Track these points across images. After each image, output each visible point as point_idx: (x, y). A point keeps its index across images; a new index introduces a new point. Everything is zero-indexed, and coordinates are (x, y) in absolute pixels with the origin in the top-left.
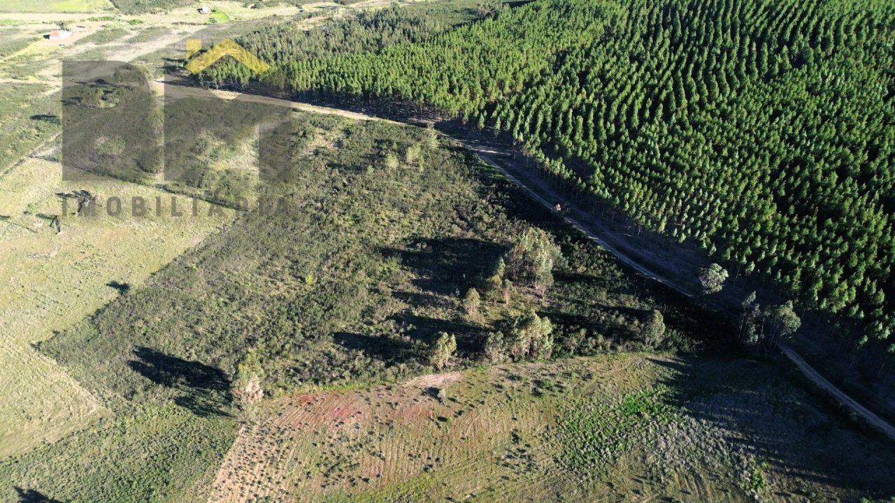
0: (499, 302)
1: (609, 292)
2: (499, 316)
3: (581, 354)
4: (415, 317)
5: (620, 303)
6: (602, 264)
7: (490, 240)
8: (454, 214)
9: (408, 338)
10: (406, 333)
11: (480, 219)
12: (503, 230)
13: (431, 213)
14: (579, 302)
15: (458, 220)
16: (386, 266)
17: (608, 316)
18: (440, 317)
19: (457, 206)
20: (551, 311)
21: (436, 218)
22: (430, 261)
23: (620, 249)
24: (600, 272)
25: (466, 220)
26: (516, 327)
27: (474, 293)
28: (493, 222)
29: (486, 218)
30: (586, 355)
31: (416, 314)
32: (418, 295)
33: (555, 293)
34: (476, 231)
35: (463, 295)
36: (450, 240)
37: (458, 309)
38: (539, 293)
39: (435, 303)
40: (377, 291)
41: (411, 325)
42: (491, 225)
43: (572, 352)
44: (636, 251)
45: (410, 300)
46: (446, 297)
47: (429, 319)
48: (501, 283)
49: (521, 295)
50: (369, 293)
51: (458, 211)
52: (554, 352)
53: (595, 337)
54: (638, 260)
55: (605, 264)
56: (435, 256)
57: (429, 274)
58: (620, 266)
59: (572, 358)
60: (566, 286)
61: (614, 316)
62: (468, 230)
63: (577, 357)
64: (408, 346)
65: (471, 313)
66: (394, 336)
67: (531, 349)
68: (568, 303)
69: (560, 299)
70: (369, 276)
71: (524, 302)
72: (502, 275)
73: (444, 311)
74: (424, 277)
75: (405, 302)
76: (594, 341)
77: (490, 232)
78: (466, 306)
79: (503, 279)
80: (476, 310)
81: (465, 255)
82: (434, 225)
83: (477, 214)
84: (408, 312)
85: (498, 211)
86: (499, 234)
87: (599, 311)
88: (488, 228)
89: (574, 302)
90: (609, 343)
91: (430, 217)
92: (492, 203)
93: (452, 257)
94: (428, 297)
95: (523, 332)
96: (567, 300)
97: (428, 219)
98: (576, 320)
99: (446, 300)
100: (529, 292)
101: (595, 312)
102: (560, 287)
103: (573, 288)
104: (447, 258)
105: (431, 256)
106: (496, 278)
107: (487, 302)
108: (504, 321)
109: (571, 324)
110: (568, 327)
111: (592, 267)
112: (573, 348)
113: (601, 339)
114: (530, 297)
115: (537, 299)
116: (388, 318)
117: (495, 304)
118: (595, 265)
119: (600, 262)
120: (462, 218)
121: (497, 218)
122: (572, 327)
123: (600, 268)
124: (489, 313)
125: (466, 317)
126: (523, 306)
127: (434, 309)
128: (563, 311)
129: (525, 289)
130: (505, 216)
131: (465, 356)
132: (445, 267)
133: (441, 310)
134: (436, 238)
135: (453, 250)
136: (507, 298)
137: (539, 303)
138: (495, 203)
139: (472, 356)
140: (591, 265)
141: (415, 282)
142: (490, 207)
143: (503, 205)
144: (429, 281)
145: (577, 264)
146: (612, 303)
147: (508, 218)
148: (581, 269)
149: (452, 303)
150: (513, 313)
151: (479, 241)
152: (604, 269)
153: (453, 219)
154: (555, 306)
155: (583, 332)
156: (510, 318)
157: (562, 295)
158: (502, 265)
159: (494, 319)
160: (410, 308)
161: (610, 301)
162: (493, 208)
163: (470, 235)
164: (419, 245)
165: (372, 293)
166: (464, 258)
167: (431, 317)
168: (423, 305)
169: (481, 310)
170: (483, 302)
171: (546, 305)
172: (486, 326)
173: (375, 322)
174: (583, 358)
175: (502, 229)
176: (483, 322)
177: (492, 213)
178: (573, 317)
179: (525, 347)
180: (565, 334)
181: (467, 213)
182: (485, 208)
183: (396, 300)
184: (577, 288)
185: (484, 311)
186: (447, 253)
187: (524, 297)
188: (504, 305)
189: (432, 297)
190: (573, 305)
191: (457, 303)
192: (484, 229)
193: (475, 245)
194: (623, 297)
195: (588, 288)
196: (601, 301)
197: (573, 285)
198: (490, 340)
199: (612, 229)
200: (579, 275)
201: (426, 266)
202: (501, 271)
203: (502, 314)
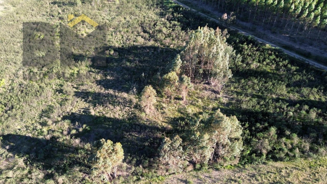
0: (176, 98)
1: (288, 86)
2: (176, 113)
3: (275, 159)
4: (92, 115)
5: (303, 96)
6: (274, 59)
7: (168, 47)
8: (140, 29)
9: (77, 141)
10: (76, 136)
11: (160, 31)
12: (178, 39)
13: (121, 29)
14: (258, 97)
15: (142, 33)
16: (76, 69)
17: (296, 111)
18: (117, 116)
19: (141, 24)
20: (231, 107)
21: (125, 33)
22: (115, 64)
23: (286, 47)
24: (274, 66)
25: (148, 33)
26: (199, 129)
27: (150, 90)
28: (170, 33)
29: (164, 30)
30: (281, 159)
31: (93, 113)
32: (99, 94)
33: (232, 88)
34: (156, 41)
35: (140, 92)
36: (135, 48)
37: (136, 107)
38: (216, 89)
39: (114, 102)
40: (61, 91)
41: (84, 126)
42: (169, 35)
43: (264, 157)
44: (302, 48)
45: (90, 98)
46: (125, 95)
47: (105, 118)
48: (178, 79)
49: (198, 91)
50: (55, 93)
51: (142, 27)
52: (242, 157)
53: (288, 137)
54: (308, 55)
55: (278, 60)
56: (119, 61)
57: (112, 76)
58: (293, 62)
59: (264, 163)
60: (243, 81)
61: (304, 112)
62: (149, 40)
63: (271, 163)
64: (76, 150)
65: (148, 111)
66: (63, 139)
67: (216, 155)
68: (248, 99)
69: (238, 93)
70: (59, 78)
71: (202, 98)
72: (179, 72)
73: (121, 110)
74: (108, 78)
75: (86, 101)
76: (289, 142)
77: (168, 40)
78: (143, 104)
79: (180, 75)
80: (153, 108)
81: (146, 58)
82: (123, 37)
83: (157, 28)
84: (86, 111)
85: (175, 25)
86: (175, 42)
87: (284, 106)
88: (166, 37)
89: (253, 96)
90: (307, 146)
91: (120, 32)
92: (169, 20)
93: (135, 60)
94: (108, 95)
95: (206, 136)
96: (247, 95)
97: (118, 33)
98: (261, 116)
99: (125, 98)
100: (205, 89)
101: (280, 108)
102: (236, 82)
103: (250, 83)
104: (130, 61)
105: (116, 61)
106: (173, 75)
107: (164, 99)
108: (182, 119)
109: (256, 122)
110: (255, 125)
111: (265, 63)
112: (264, 152)
113: (296, 139)
114: (207, 94)
115: (214, 95)
116: (64, 118)
117: (173, 101)
118: (268, 61)
119: (271, 57)
120: (145, 32)
121: (173, 30)
122: (258, 125)
123: (273, 64)
124: (166, 110)
125: (143, 115)
126: (200, 103)
127: (112, 107)
128: (244, 106)
129: (202, 86)
130: (180, 28)
131: (137, 165)
132: (127, 69)
133: (118, 108)
134: (123, 46)
135: (136, 55)
136: (184, 94)
137: (216, 99)
138: (171, 20)
139: (146, 163)
140: (263, 61)
141: (99, 83)
142: (168, 22)
143: (178, 21)
144: (111, 81)
145: (249, 60)
146: (295, 97)
147: (182, 29)
148: (254, 65)
149: (131, 101)
150: (191, 110)
151: (158, 47)
152: (278, 65)
153: (139, 33)
154: (234, 102)
155: (273, 130)
156: (188, 115)
157: (239, 90)
158: (179, 62)
159: (172, 116)
160: (89, 107)
161: (291, 95)
162: (170, 23)
163: (151, 43)
164: (107, 52)
165: (57, 93)
166: (145, 61)
167: (108, 116)
168: (101, 103)
169: (159, 107)
170: (159, 99)
171: (225, 100)
172: (164, 124)
173: (50, 122)
174: (279, 164)
175: (177, 37)
176: (160, 121)
177: (170, 27)
178: (257, 113)
179: (209, 154)
180: (253, 134)
181: (150, 29)
182: (164, 24)
183: (78, 99)
184: (254, 83)
185: (161, 109)
186: (131, 58)
187: (202, 93)
188: (181, 102)
189: (112, 96)
190: (254, 100)
191: (135, 101)
192: (162, 38)
193: (155, 51)
194: (305, 91)
195: (266, 82)
196: (282, 95)
197: (249, 80)
198: (166, 147)
199: (274, 33)
200: (252, 70)
201: (112, 69)
202: (178, 69)
203: (179, 111)
